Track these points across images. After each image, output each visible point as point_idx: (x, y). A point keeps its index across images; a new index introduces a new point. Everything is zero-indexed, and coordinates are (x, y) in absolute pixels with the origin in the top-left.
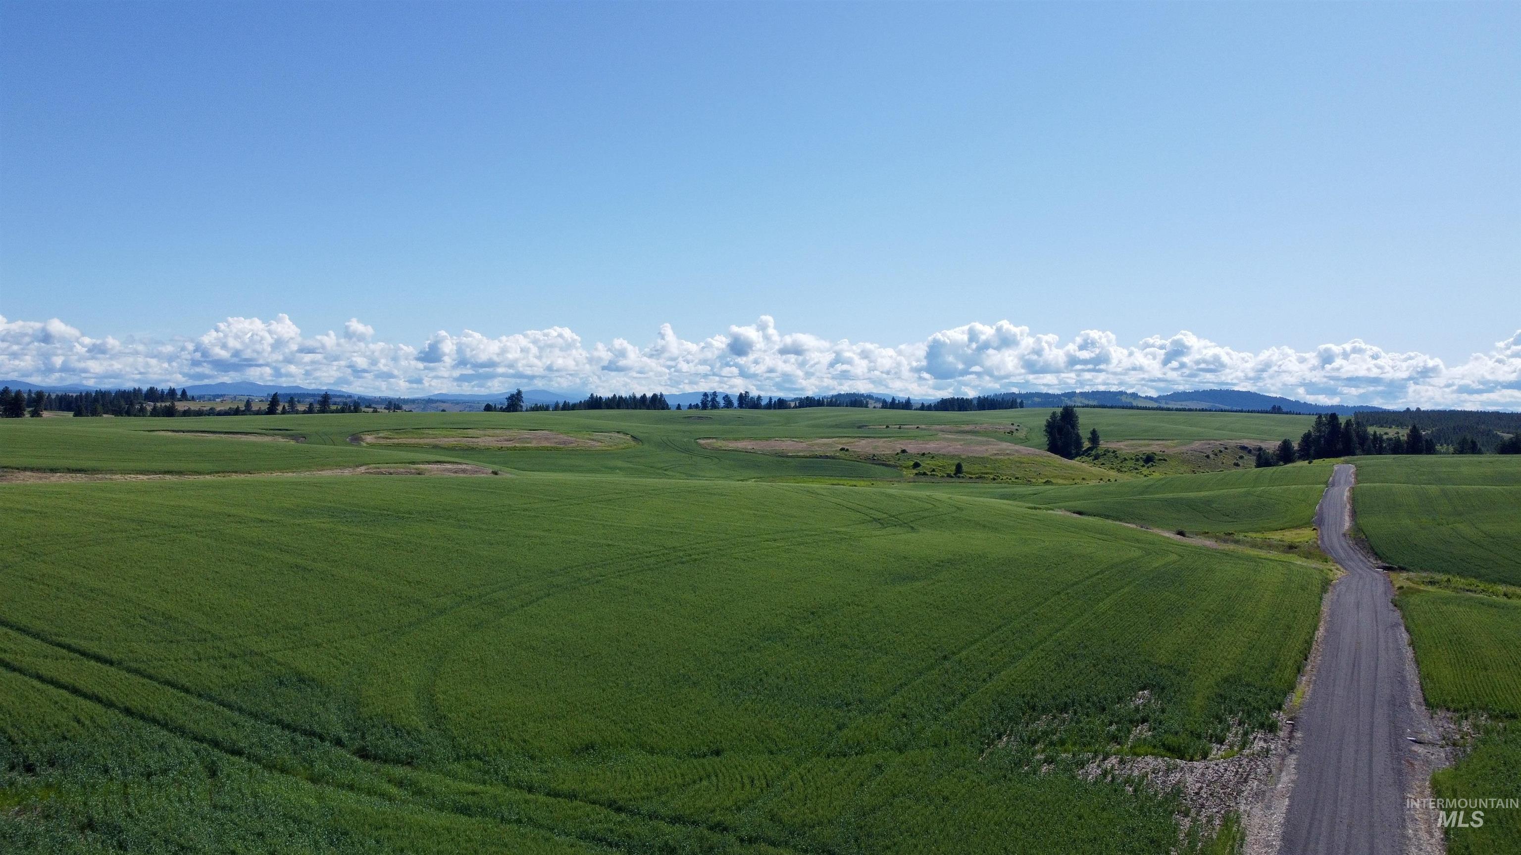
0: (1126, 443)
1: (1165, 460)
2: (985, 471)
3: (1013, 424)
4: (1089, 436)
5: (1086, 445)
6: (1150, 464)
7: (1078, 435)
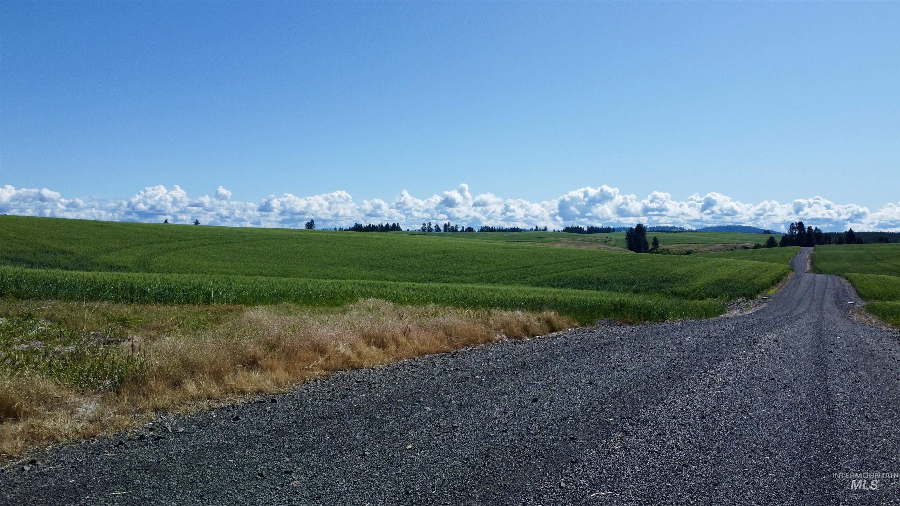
0: (676, 246)
1: (699, 253)
3: (607, 238)
4: (653, 241)
5: (651, 246)
7: (645, 241)
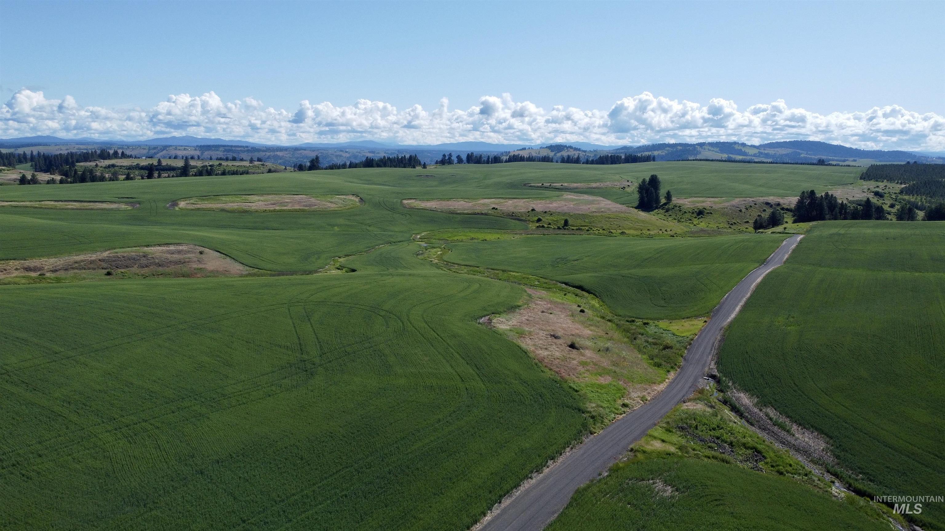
1: (711, 213)
2: (584, 224)
5: (663, 201)
6: (700, 216)
7: (659, 194)
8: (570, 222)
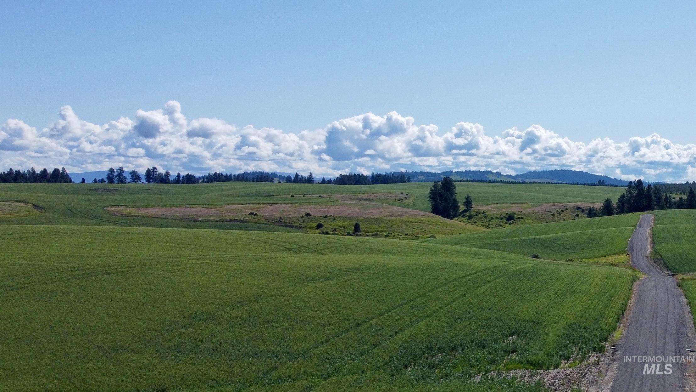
0: (493, 206)
1: (522, 218)
2: (380, 229)
3: (402, 193)
4: (465, 201)
5: (462, 208)
6: (511, 221)
7: (455, 201)
8: (362, 227)
